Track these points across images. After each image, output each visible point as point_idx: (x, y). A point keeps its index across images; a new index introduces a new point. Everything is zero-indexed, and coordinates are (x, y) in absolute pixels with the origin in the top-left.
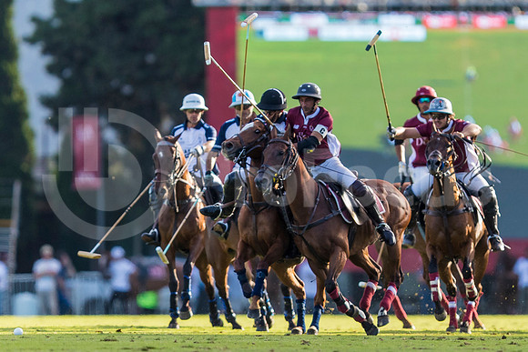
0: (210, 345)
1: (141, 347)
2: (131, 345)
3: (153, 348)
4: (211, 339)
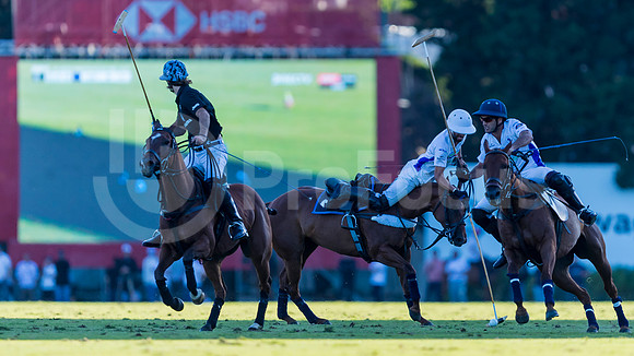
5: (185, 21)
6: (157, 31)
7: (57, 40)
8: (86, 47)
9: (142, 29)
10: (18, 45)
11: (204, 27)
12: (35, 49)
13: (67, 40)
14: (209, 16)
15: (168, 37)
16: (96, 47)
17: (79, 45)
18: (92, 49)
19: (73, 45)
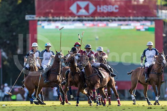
0: (30, 109)
1: (12, 109)
2: (9, 109)
3: (15, 110)
4: (31, 107)
5: (92, 8)
6: (83, 12)
7: (50, 15)
8: (59, 17)
9: (78, 11)
10: (37, 17)
11: (98, 11)
12: (42, 18)
13: (53, 15)
14: (100, 7)
15: (87, 14)
16: (63, 17)
17: (57, 17)
18: (61, 18)
19: (55, 17)
